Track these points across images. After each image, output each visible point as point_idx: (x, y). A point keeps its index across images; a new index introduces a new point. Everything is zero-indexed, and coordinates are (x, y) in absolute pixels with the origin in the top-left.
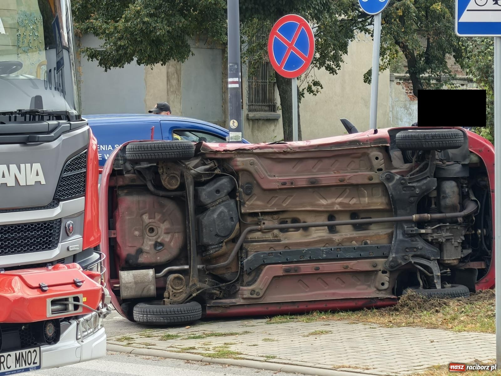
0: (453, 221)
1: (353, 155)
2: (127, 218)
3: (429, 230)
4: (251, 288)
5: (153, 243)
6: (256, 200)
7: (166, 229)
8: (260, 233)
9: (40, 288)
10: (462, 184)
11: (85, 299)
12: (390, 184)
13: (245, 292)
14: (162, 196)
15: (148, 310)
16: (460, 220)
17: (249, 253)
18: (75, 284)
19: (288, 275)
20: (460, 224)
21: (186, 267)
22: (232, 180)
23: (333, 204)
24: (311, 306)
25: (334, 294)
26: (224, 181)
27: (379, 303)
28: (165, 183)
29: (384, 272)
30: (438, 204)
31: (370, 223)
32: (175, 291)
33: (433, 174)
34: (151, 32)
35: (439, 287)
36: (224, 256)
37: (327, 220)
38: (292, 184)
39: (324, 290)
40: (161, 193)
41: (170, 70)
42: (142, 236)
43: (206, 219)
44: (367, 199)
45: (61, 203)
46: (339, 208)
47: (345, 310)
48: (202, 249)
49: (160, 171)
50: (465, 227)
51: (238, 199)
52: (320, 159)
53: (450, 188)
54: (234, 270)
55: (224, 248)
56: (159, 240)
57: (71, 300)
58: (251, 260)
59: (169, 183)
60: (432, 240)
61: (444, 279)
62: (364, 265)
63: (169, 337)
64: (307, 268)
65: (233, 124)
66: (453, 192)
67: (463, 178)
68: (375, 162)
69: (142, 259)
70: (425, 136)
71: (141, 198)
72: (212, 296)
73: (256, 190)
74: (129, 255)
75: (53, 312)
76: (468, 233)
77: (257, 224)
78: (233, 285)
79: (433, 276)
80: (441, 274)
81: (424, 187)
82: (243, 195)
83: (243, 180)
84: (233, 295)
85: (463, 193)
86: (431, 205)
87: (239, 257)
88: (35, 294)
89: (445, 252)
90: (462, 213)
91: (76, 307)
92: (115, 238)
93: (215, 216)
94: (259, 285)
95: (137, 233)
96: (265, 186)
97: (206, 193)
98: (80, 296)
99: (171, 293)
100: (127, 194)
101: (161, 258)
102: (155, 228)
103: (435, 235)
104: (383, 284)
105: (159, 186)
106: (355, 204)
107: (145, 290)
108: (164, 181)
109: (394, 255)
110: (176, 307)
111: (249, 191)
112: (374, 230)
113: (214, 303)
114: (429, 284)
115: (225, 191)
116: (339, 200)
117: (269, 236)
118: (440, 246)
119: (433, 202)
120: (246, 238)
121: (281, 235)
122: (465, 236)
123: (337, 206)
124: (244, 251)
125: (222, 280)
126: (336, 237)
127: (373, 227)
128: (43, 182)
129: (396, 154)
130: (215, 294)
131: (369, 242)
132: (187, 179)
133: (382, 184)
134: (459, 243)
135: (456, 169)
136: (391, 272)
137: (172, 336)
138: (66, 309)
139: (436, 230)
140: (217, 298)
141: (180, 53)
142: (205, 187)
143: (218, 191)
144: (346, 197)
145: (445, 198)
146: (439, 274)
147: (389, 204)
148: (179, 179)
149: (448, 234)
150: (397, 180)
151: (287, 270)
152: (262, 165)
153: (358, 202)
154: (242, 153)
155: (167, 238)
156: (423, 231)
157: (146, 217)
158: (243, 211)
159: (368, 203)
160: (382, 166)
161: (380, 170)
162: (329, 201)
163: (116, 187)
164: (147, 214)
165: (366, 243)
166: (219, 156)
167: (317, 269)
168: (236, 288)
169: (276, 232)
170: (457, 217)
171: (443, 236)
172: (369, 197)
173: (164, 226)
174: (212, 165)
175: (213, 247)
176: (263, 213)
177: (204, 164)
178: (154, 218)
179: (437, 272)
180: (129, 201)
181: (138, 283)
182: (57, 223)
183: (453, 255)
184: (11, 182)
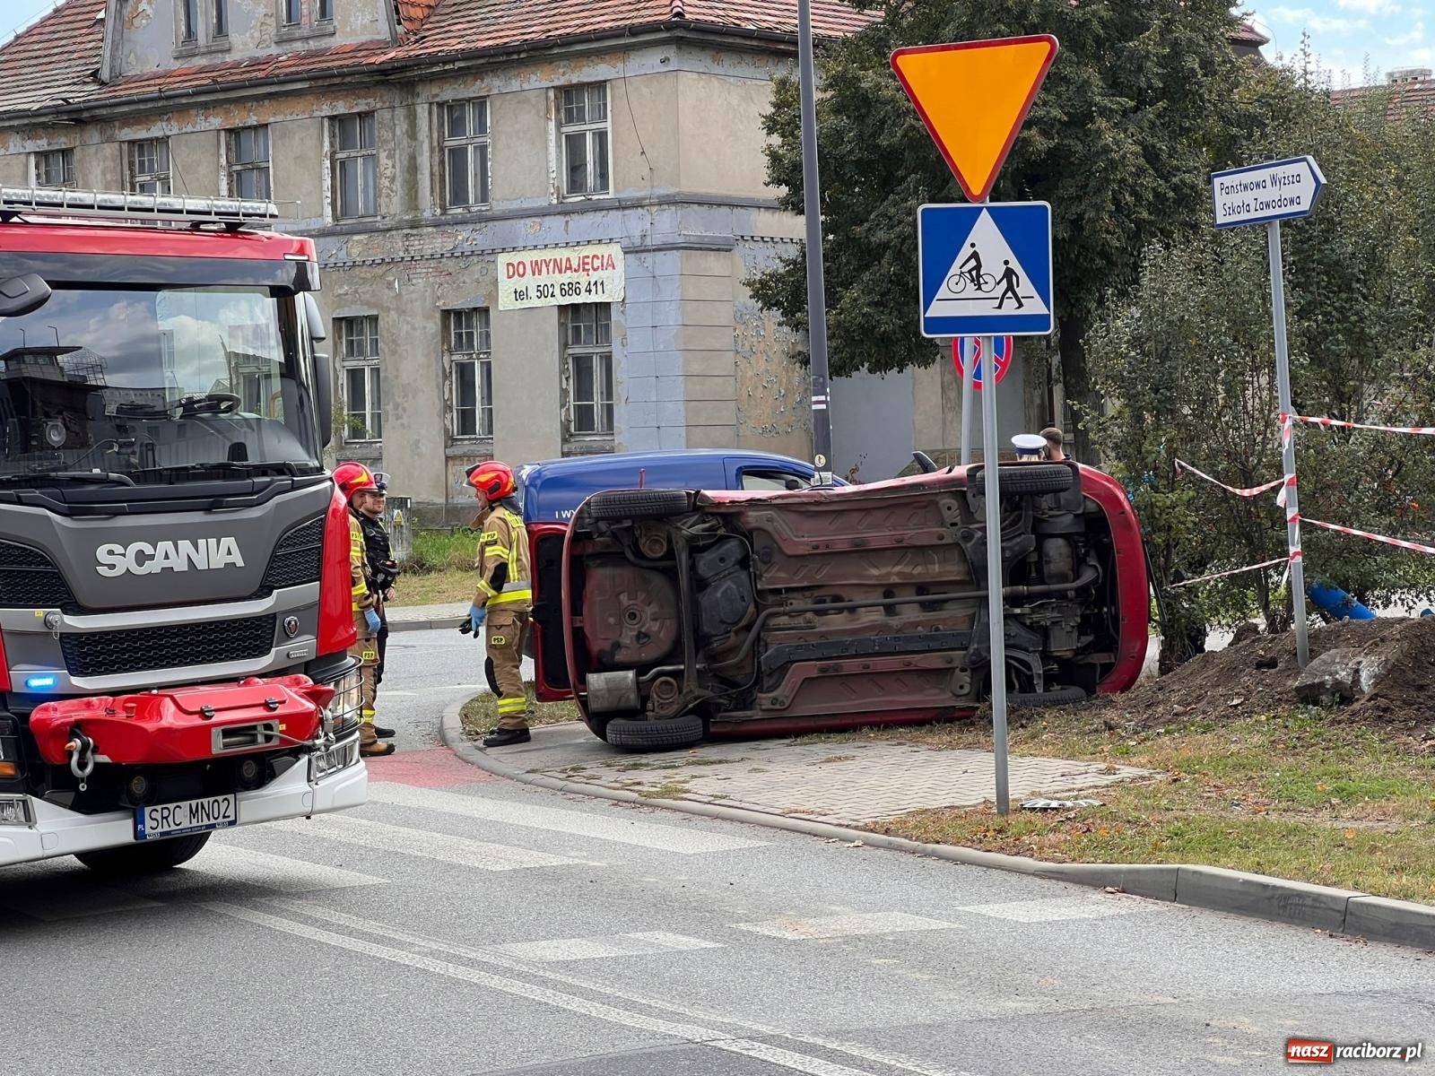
0: (1062, 595)
1: (916, 505)
2: (598, 599)
3: (1027, 609)
4: (771, 695)
5: (635, 633)
6: (778, 570)
7: (653, 614)
8: (786, 617)
9: (202, 714)
10: (1076, 542)
11: (283, 727)
12: (969, 545)
13: (764, 701)
14: (648, 568)
15: (626, 728)
16: (1071, 594)
17: (770, 646)
18: (267, 706)
19: (826, 677)
20: (1071, 600)
21: (682, 667)
22: (742, 543)
23: (889, 574)
24: (858, 720)
25: (891, 702)
26: (732, 546)
27: (957, 714)
28: (645, 549)
29: (963, 670)
30: (1039, 571)
31: (945, 601)
32: (661, 701)
33: (1029, 530)
34: (875, 327)
35: (1040, 690)
36: (733, 650)
37: (882, 596)
38: (827, 547)
39: (879, 696)
40: (645, 563)
41: (945, 379)
42: (620, 623)
43: (705, 599)
44: (937, 567)
45: (275, 592)
46: (897, 581)
48: (701, 641)
49: (637, 533)
50: (1081, 604)
51: (751, 570)
52: (868, 510)
53: (1057, 550)
54: (748, 670)
55: (733, 639)
56: (643, 630)
57: (260, 729)
58: (770, 656)
59: (651, 550)
60: (1031, 623)
61: (1049, 680)
62: (934, 661)
63: (636, 766)
64: (852, 665)
65: (820, 460)
66: (1061, 554)
67: (1077, 534)
68: (947, 514)
69: (620, 657)
70: (1011, 475)
71: (618, 571)
72: (719, 708)
73: (776, 558)
74: (601, 651)
75: (226, 746)
76: (1088, 612)
77: (782, 605)
78: (750, 691)
79: (1032, 675)
80: (1044, 671)
81: (1017, 548)
82: (760, 565)
83: (759, 542)
84: (747, 705)
85: (1078, 555)
86: (1030, 572)
87: (755, 651)
88: (197, 721)
89: (1052, 639)
90: (1074, 585)
91: (268, 738)
92: (582, 628)
93: (719, 595)
94: (783, 692)
95: (611, 620)
96: (789, 553)
97: (705, 562)
98: (275, 723)
99: (656, 704)
100: (600, 566)
101: (646, 655)
102: (637, 613)
103: (1035, 617)
104: (962, 687)
105: (639, 554)
106: (919, 574)
107: (623, 700)
108: (644, 546)
109: (976, 646)
110: (661, 724)
111: (767, 559)
112: (950, 611)
113: (721, 717)
115: (733, 559)
116: (898, 568)
117: (800, 621)
118: (1044, 633)
119: (1033, 569)
120: (764, 626)
121: (817, 619)
122: (1082, 616)
123: (894, 577)
124: (762, 643)
125: (735, 685)
126: (895, 622)
127: (947, 606)
128: (240, 563)
130: (724, 705)
131: (941, 627)
132: (677, 543)
133: (957, 545)
134: (1073, 627)
135: (1065, 522)
136: (973, 670)
137: (641, 765)
138: (254, 741)
139: (1037, 609)
140: (726, 711)
141: (923, 356)
142: (704, 555)
143: (722, 560)
144: (906, 565)
145: (1048, 562)
146: (1041, 672)
147: (968, 573)
148: (665, 544)
149: (1055, 614)
150: (978, 539)
151: (822, 670)
152: (784, 521)
153: (924, 571)
154: (756, 505)
155: (655, 627)
156: (1018, 611)
157: (624, 598)
158: (759, 587)
159: (940, 572)
160: (957, 520)
161: (954, 524)
162: (884, 571)
163: (581, 556)
164: (626, 594)
165: (937, 629)
166: (722, 510)
167: (867, 667)
168: (752, 694)
169: (809, 615)
170: (1066, 590)
171: (1047, 617)
172: (939, 563)
173: (650, 610)
174: (714, 522)
175: (716, 638)
176: (788, 590)
177: (704, 522)
178: (636, 598)
179: (1038, 669)
180: (600, 576)
181: (612, 689)
182: (268, 620)
183: (1065, 643)
184: (180, 565)
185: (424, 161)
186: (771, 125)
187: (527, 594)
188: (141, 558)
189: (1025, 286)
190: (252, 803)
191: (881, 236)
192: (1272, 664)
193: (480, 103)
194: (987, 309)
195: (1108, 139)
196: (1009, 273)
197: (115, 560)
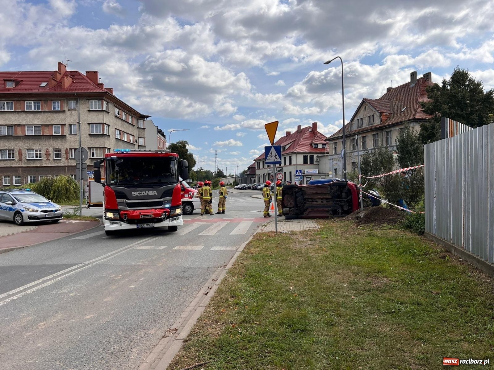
0: (344, 201)
1: (324, 187)
2: (285, 199)
3: (339, 203)
4: (305, 213)
6: (307, 196)
12: (331, 193)
16: (346, 201)
19: (313, 211)
21: (295, 208)
25: (320, 215)
26: (301, 192)
35: (340, 214)
36: (301, 206)
42: (288, 202)
45: (163, 198)
47: (322, 218)
48: (297, 205)
50: (348, 202)
51: (303, 195)
52: (318, 188)
53: (344, 194)
57: (150, 215)
58: (306, 207)
60: (340, 205)
62: (327, 209)
64: (316, 209)
69: (288, 206)
78: (303, 212)
81: (338, 194)
83: (304, 192)
84: (303, 214)
90: (346, 199)
91: (151, 217)
94: (307, 212)
96: (308, 193)
99: (290, 213)
101: (291, 206)
104: (330, 213)
109: (332, 208)
110: (289, 216)
112: (331, 202)
114: (338, 214)
115: (301, 194)
117: (310, 203)
118: (342, 206)
120: (304, 203)
121: (312, 203)
122: (348, 204)
123: (322, 197)
125: (301, 211)
126: (322, 204)
128: (157, 194)
132: (293, 192)
136: (332, 211)
138: (149, 217)
142: (297, 193)
143: (299, 194)
145: (343, 196)
146: (341, 212)
147: (332, 197)
149: (344, 204)
152: (307, 189)
154: (304, 187)
161: (329, 190)
162: (320, 196)
164: (289, 198)
165: (327, 205)
166: (300, 187)
171: (342, 204)
173: (292, 200)
174: (298, 189)
175: (299, 205)
176: (308, 199)
181: (286, 210)
182: (161, 202)
184: (146, 195)
185: (384, 139)
187: (281, 198)
188: (139, 194)
193: (391, 131)
194: (273, 161)
196: (276, 155)
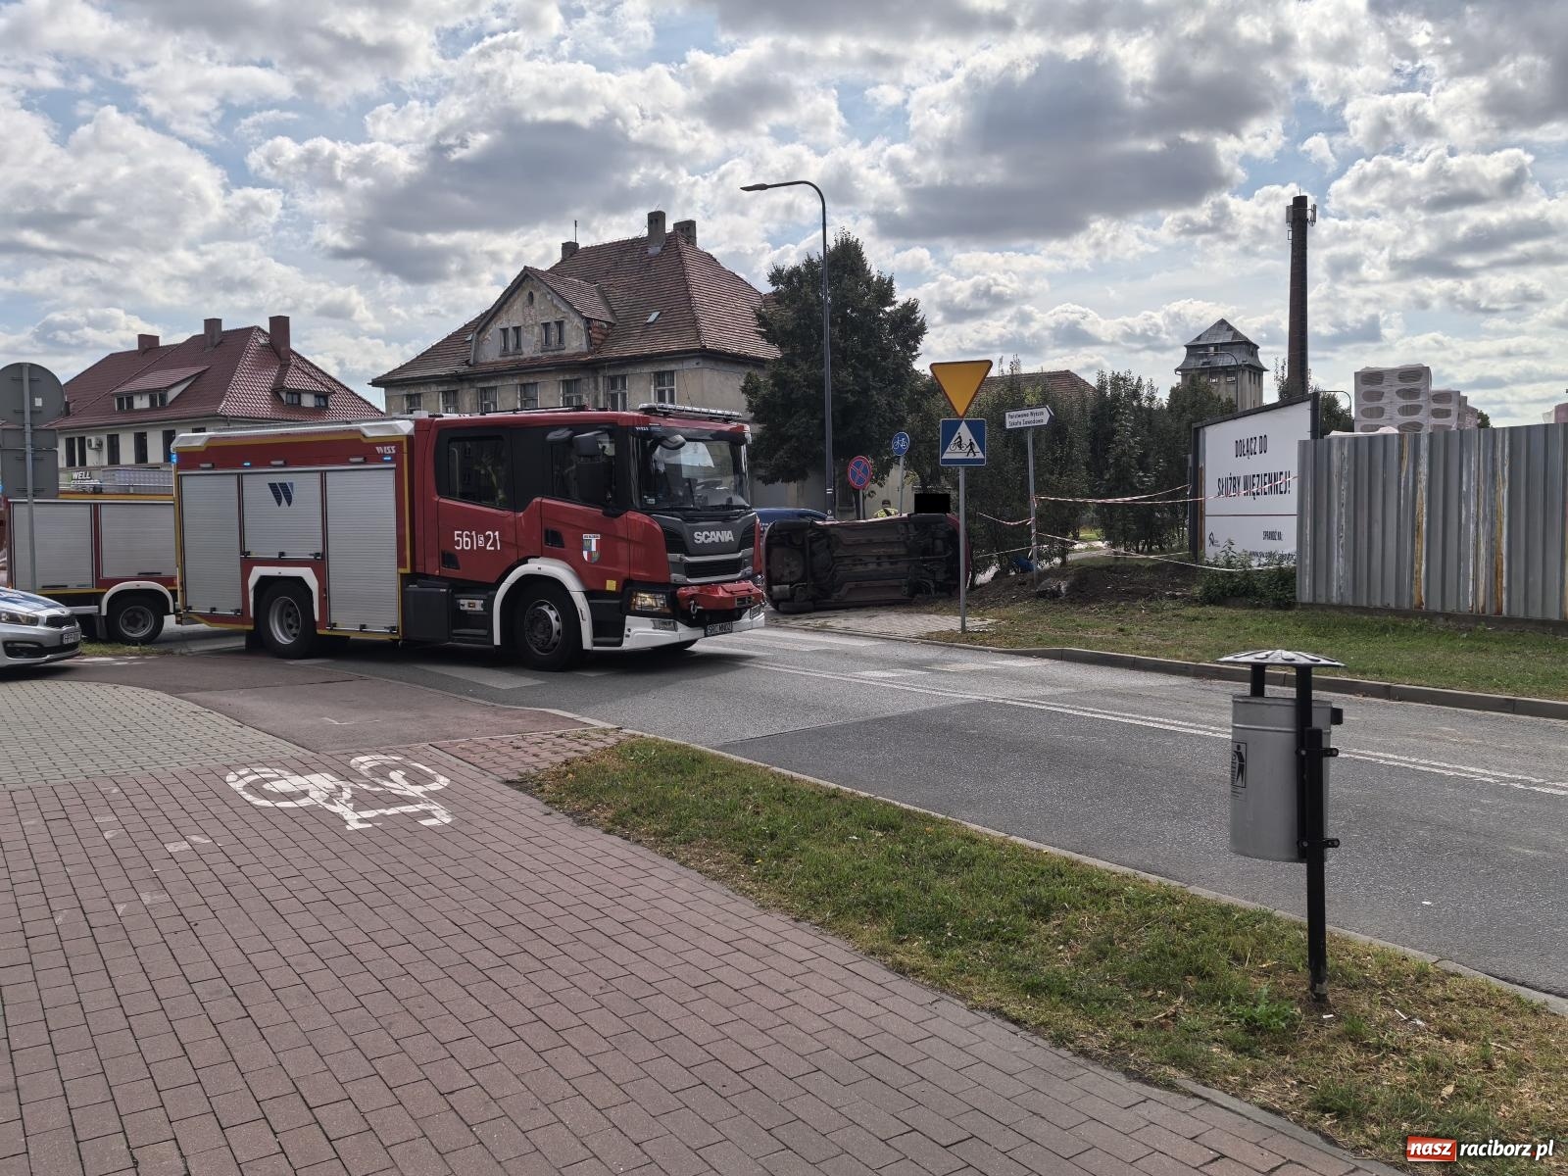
0: (940, 560)
5: (789, 571)
6: (841, 549)
7: (795, 564)
8: (842, 566)
9: (731, 592)
10: (944, 541)
11: (754, 598)
13: (835, 596)
15: (786, 605)
17: (837, 576)
18: (749, 590)
19: (857, 588)
20: (943, 562)
22: (829, 540)
23: (879, 552)
25: (882, 597)
26: (824, 541)
30: (933, 551)
31: (898, 561)
32: (800, 596)
33: (930, 536)
34: (788, 466)
35: (933, 593)
37: (876, 559)
38: (859, 542)
39: (877, 595)
40: (793, 547)
42: (783, 568)
45: (742, 551)
49: (792, 536)
51: (831, 549)
52: (873, 529)
53: (939, 543)
54: (829, 585)
55: (825, 574)
56: (792, 570)
57: (747, 598)
59: (797, 542)
61: (936, 589)
65: (830, 512)
66: (940, 545)
67: (944, 538)
68: (901, 530)
69: (783, 580)
71: (783, 550)
72: (819, 599)
73: (840, 545)
74: (777, 577)
75: (738, 604)
76: (947, 566)
78: (830, 592)
79: (930, 588)
82: (834, 548)
83: (834, 540)
84: (829, 598)
85: (944, 546)
86: (929, 552)
87: (832, 579)
88: (727, 595)
89: (936, 575)
90: (944, 556)
91: (749, 602)
92: (770, 569)
93: (820, 558)
95: (781, 566)
97: (815, 546)
98: (752, 596)
100: (775, 548)
101: (793, 579)
102: (790, 564)
103: (931, 567)
105: (791, 543)
106: (890, 552)
107: (785, 595)
108: (794, 541)
110: (801, 604)
111: (836, 545)
112: (904, 565)
113: (819, 602)
114: (928, 591)
116: (883, 550)
117: (847, 568)
118: (934, 573)
119: (930, 550)
120: (835, 569)
121: (853, 567)
123: (881, 552)
124: (835, 575)
127: (899, 563)
128: (733, 540)
129: (911, 526)
130: (820, 597)
132: (806, 539)
133: (904, 542)
134: (942, 571)
135: (941, 533)
138: (744, 603)
139: (932, 565)
140: (821, 599)
141: (803, 477)
142: (815, 543)
147: (907, 551)
148: (801, 540)
150: (912, 539)
151: (856, 585)
153: (892, 551)
155: (796, 569)
156: (925, 565)
157: (785, 559)
158: (833, 555)
159: (897, 551)
160: (904, 532)
162: (877, 550)
163: (770, 544)
165: (896, 571)
167: (871, 584)
168: (830, 594)
169: (850, 566)
170: (942, 558)
171: (935, 567)
172: (897, 548)
176: (844, 557)
177: (814, 532)
178: (789, 559)
180: (776, 551)
182: (739, 560)
183: (940, 577)
184: (717, 541)
186: (744, 390)
188: (707, 537)
189: (977, 449)
190: (736, 624)
191: (792, 431)
192: (1024, 584)
193: (624, 378)
194: (962, 456)
195: (876, 398)
196: (971, 444)
197: (700, 537)
